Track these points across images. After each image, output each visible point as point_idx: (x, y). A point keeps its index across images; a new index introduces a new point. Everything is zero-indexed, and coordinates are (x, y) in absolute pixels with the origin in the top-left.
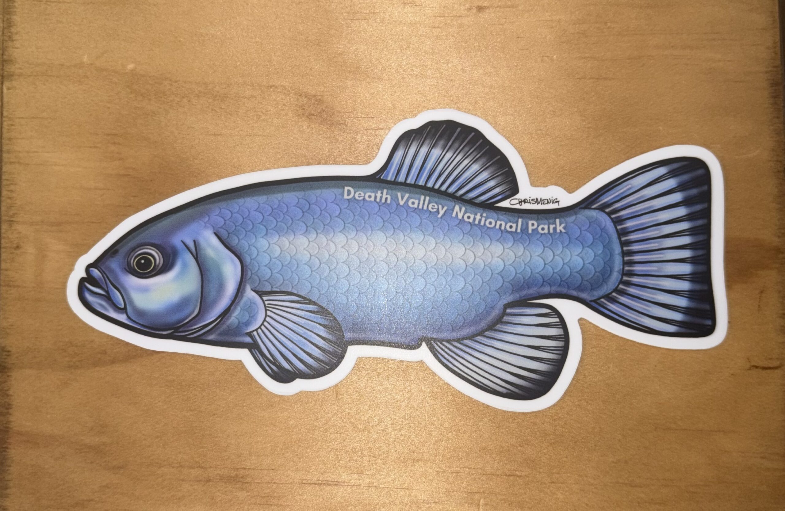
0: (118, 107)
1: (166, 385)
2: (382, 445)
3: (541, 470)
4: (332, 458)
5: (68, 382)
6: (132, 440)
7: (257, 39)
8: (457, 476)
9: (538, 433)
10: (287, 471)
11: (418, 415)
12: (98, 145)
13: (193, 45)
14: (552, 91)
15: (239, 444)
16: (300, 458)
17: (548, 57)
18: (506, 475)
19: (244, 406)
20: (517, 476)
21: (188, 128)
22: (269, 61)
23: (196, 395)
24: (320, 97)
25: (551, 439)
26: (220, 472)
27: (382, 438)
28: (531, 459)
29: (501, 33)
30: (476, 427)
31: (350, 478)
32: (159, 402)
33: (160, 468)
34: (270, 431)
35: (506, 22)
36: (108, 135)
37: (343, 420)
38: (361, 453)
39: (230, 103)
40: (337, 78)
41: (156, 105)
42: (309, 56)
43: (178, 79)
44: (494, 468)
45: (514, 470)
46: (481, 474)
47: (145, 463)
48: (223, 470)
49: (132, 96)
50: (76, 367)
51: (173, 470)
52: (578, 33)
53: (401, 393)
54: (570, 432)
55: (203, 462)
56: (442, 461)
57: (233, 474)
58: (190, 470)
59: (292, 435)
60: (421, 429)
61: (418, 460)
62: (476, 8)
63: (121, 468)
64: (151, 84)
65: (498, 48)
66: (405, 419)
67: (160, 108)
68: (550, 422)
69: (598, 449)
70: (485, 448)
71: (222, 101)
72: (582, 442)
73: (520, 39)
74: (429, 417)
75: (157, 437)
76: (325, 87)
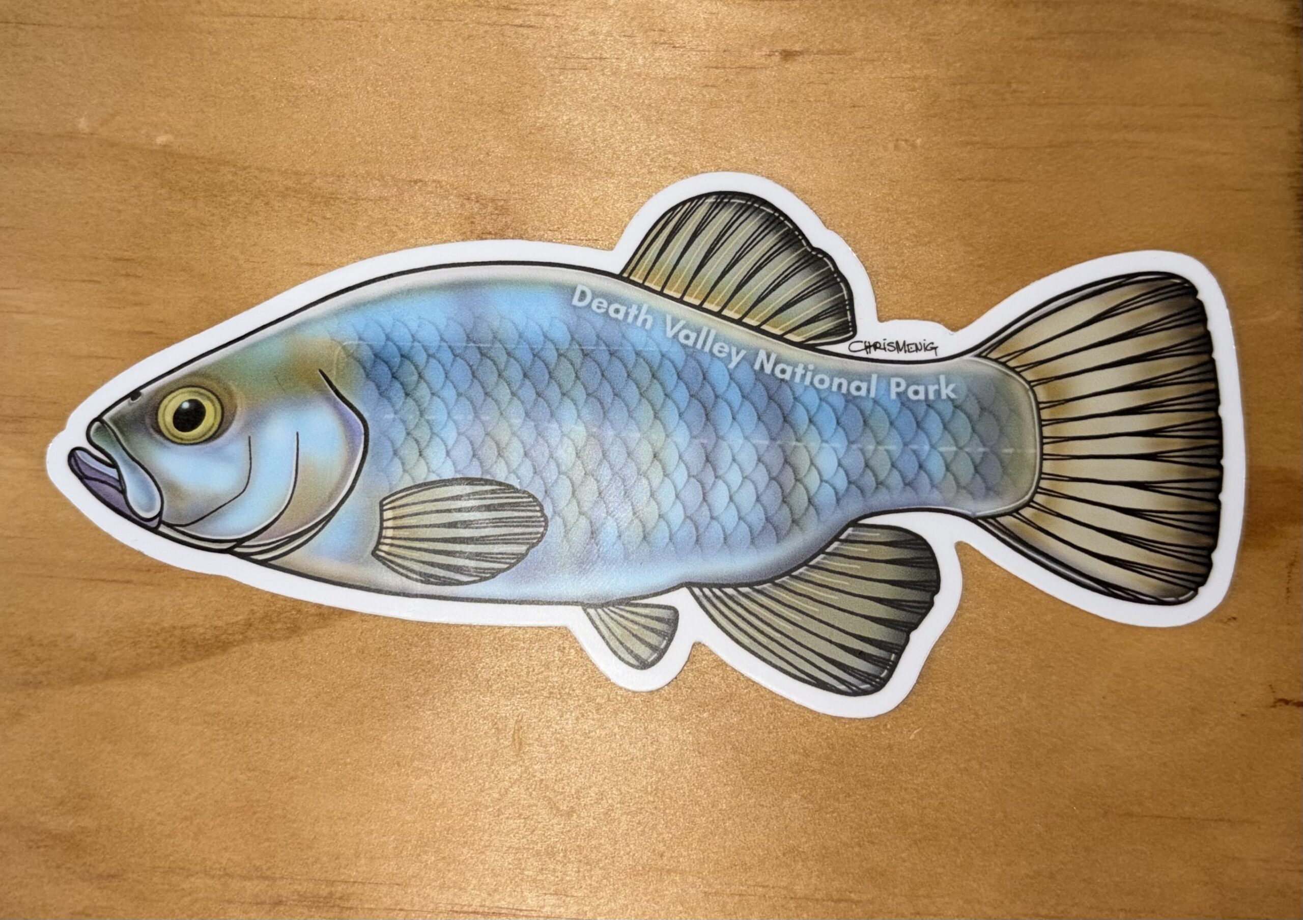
0: (137, 211)
1: (205, 722)
2: (602, 841)
3: (897, 891)
4: (509, 864)
5: (22, 712)
6: (136, 825)
7: (392, 99)
8: (740, 901)
9: (891, 821)
10: (425, 887)
11: (670, 785)
12: (96, 279)
13: (276, 104)
14: (914, 200)
15: (336, 834)
16: (449, 864)
17: (906, 141)
18: (833, 900)
19: (346, 764)
20: (853, 901)
21: (264, 250)
22: (413, 138)
23: (258, 742)
24: (502, 203)
25: (915, 834)
26: (299, 888)
27: (604, 828)
28: (879, 869)
29: (822, 98)
30: (777, 809)
31: (542, 903)
32: (191, 752)
33: (187, 877)
34: (394, 813)
35: (832, 79)
36: (116, 260)
37: (531, 794)
38: (565, 856)
39: (341, 208)
40: (534, 171)
41: (207, 209)
42: (485, 131)
43: (247, 164)
44: (811, 887)
45: (846, 890)
46: (785, 897)
47: (159, 867)
48: (306, 884)
49: (163, 191)
50: (38, 685)
51: (210, 882)
52: (960, 100)
53: (640, 744)
54: (950, 820)
55: (269, 868)
56: (714, 872)
57: (324, 891)
58: (245, 883)
59: (436, 820)
60: (675, 814)
61: (669, 872)
62: (781, 54)
63: (113, 876)
64: (198, 172)
65: (818, 125)
66: (646, 793)
67: (213, 215)
68: (913, 801)
69: (1003, 852)
70: (793, 850)
71: (326, 206)
72: (971, 839)
73: (856, 109)
74: (691, 790)
75: (186, 818)
76: (512, 185)
